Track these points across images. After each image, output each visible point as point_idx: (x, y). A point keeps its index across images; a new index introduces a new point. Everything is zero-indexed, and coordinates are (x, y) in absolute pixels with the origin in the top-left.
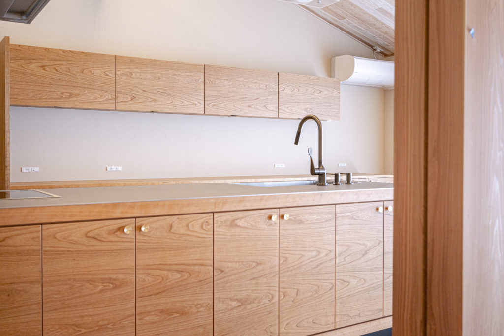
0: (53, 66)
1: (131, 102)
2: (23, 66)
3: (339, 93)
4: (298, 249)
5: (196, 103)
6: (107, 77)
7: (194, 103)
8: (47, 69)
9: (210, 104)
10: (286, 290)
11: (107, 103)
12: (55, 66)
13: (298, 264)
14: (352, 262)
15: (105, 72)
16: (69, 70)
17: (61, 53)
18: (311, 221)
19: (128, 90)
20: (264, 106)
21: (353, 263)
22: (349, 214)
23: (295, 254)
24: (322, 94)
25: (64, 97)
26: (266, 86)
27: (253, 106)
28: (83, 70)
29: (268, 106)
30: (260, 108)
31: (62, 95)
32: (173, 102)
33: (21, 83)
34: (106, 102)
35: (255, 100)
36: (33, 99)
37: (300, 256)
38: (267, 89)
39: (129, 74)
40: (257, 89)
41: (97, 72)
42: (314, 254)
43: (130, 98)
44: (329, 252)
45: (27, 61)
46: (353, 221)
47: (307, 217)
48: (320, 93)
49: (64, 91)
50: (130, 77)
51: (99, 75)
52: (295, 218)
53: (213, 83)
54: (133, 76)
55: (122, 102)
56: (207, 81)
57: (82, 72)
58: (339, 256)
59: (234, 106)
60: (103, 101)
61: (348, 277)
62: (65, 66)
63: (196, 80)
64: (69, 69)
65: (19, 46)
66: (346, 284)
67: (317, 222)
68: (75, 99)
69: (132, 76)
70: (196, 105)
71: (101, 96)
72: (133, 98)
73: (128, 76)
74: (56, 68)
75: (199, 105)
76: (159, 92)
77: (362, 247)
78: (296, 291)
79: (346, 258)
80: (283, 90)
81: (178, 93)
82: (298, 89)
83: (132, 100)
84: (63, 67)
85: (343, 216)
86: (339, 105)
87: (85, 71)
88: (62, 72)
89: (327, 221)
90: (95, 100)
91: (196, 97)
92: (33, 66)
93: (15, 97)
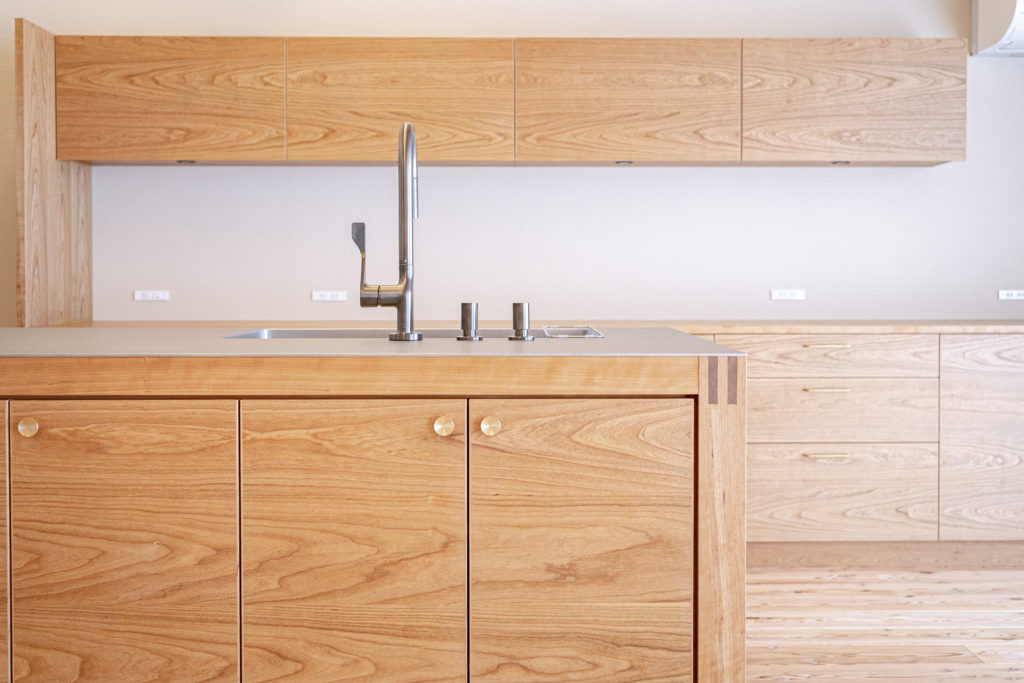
0: (151, 75)
1: (325, 142)
2: (90, 78)
3: (964, 81)
4: (85, 530)
5: (492, 134)
6: (268, 88)
7: (485, 136)
8: (137, 80)
9: (529, 135)
10: (39, 653)
11: (268, 148)
12: (154, 74)
13: (83, 579)
14: (313, 597)
15: (262, 78)
16: (183, 80)
17: (168, 44)
18: (137, 446)
19: (316, 115)
20: (695, 132)
21: (322, 602)
22: (300, 434)
23: (72, 547)
24: (897, 86)
25: (173, 137)
26: (701, 79)
27: (659, 135)
28: (214, 77)
29: (708, 133)
30: (683, 139)
31: (168, 135)
32: (428, 136)
33: (85, 114)
34: (263, 146)
35: (667, 116)
36: (110, 147)
37: (92, 554)
38: (704, 85)
39: (317, 77)
40: (671, 87)
41: (245, 79)
42: (151, 551)
43: (320, 132)
44: (210, 552)
45: (98, 68)
46: (317, 457)
47: (119, 431)
48: (890, 85)
49: (173, 125)
50: (322, 83)
51: (249, 85)
52: (72, 434)
53: (539, 81)
54: (329, 81)
55: (302, 143)
56: (523, 78)
57: (212, 82)
58: (256, 570)
59: (601, 137)
60: (258, 143)
61: (300, 643)
62: (174, 73)
63: (490, 79)
64: (184, 78)
65: (83, 38)
66: (292, 667)
67: (161, 450)
68: (198, 141)
69: (326, 83)
70: (490, 139)
71: (255, 132)
72: (329, 133)
73: (316, 81)
74: (157, 78)
75: (500, 139)
76: (392, 113)
77: (362, 552)
78: (77, 660)
79: (289, 581)
80: (759, 85)
81: (443, 114)
82: (811, 80)
83: (325, 136)
84: (170, 74)
85: (270, 440)
86: (963, 116)
87: (219, 80)
88: (169, 85)
89: (202, 450)
90: (241, 143)
91: (490, 121)
92: (109, 77)
93: (75, 144)
